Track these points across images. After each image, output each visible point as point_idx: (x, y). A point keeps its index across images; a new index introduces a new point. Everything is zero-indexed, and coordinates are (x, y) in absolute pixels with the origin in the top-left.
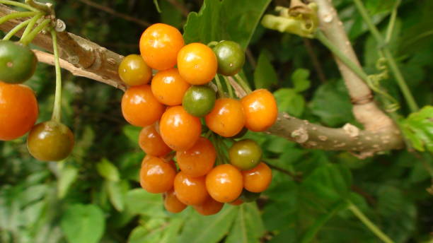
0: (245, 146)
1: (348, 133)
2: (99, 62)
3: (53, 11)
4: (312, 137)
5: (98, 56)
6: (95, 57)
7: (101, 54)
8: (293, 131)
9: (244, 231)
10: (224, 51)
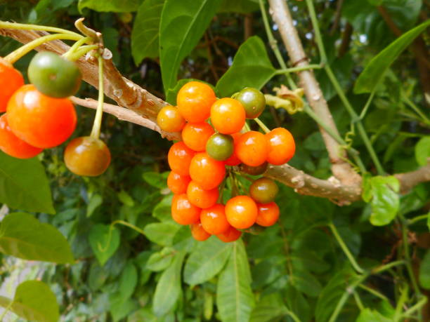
0: (263, 184)
1: (332, 184)
2: (140, 100)
3: (101, 40)
4: (307, 185)
5: (140, 95)
6: (137, 95)
7: (143, 94)
8: (293, 177)
9: (236, 269)
10: (247, 95)
